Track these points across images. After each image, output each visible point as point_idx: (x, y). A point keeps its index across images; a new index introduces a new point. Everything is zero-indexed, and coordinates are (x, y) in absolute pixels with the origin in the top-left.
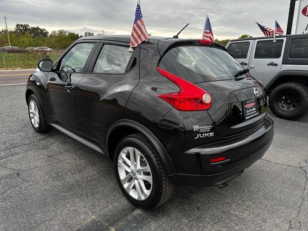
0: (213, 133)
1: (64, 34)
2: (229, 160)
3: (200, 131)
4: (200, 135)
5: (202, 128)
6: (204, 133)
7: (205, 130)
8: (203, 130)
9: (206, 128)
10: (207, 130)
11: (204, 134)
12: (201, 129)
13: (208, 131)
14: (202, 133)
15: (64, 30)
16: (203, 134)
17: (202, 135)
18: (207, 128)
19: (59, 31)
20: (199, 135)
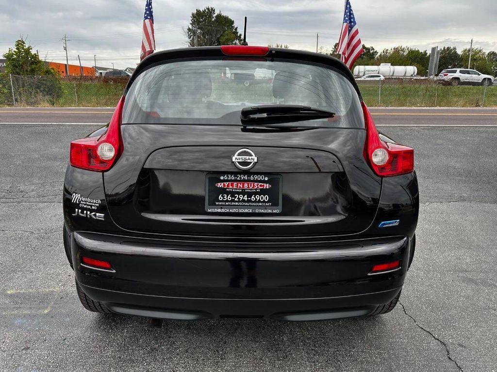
0: (103, 215)
1: (401, 52)
2: (114, 271)
3: (80, 205)
4: (80, 211)
5: (84, 199)
6: (87, 210)
7: (89, 205)
8: (85, 205)
9: (90, 202)
10: (91, 206)
11: (87, 213)
12: (83, 201)
13: (93, 208)
14: (83, 209)
15: (403, 47)
16: (85, 212)
17: (82, 212)
18: (93, 203)
19: (394, 49)
20: (78, 211)
